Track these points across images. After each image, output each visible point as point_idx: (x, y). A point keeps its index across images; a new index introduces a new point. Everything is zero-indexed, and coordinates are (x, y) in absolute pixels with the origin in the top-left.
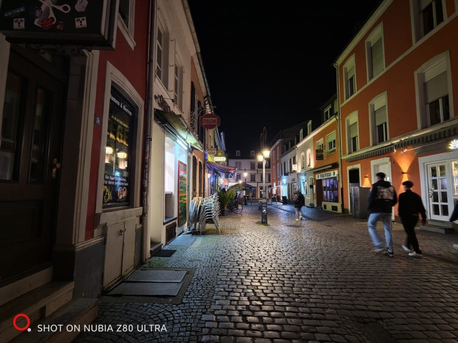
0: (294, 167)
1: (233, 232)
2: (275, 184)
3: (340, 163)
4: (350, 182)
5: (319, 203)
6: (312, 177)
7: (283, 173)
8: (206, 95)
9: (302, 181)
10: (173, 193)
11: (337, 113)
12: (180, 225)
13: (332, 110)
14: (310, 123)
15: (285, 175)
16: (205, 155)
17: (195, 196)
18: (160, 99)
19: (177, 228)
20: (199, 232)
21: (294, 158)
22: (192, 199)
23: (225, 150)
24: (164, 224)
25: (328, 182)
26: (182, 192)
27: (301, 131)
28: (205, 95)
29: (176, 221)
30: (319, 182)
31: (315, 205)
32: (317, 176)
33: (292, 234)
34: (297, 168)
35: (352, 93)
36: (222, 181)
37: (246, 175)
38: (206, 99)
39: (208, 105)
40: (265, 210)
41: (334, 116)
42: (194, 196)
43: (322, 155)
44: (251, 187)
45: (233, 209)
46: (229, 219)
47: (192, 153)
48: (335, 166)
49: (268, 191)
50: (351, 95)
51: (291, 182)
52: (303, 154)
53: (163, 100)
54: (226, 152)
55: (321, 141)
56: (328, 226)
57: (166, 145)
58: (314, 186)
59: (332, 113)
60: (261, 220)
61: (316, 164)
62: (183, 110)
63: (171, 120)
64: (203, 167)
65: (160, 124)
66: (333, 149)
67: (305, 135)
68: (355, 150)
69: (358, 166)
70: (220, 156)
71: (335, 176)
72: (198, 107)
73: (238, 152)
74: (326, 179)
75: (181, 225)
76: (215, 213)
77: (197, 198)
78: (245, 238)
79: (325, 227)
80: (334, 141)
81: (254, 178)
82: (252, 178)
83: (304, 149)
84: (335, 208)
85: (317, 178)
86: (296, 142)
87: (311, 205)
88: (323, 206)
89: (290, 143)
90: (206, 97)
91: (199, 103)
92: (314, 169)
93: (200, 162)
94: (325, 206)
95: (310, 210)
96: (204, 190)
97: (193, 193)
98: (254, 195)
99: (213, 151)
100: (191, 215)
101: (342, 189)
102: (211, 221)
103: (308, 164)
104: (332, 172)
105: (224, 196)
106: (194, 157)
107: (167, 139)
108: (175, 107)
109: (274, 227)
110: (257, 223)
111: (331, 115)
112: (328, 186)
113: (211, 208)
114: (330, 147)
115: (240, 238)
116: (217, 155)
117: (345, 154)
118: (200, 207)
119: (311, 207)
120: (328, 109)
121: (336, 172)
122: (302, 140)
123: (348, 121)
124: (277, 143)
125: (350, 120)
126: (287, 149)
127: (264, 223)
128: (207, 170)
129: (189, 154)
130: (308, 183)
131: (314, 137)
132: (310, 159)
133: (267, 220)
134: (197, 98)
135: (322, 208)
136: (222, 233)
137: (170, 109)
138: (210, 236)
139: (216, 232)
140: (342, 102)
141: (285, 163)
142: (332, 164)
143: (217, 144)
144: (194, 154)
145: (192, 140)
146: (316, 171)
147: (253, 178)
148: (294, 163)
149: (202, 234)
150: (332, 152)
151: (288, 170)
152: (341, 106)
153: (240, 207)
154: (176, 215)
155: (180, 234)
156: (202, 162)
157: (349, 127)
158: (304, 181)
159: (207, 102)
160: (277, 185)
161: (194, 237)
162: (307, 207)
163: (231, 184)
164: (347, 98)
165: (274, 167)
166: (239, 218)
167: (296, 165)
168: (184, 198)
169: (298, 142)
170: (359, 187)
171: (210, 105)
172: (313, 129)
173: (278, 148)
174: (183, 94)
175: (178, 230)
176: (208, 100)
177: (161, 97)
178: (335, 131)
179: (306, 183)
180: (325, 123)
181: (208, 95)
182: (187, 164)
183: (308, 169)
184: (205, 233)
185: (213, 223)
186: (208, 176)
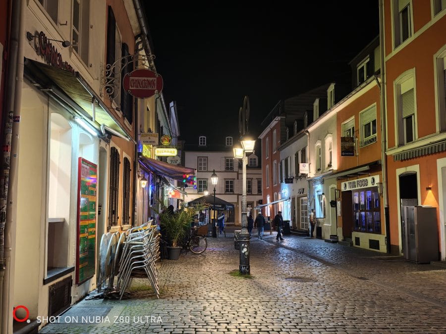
0: (304, 169)
1: (184, 292)
2: (268, 198)
3: (383, 163)
4: (401, 197)
5: (347, 234)
6: (335, 186)
7: (284, 178)
8: (138, 31)
9: (316, 194)
10: (68, 220)
11: (379, 72)
12: (82, 281)
13: (371, 65)
14: (332, 88)
15: (286, 182)
16: (137, 147)
17: (115, 224)
18: (40, 39)
19: (73, 288)
20: (117, 294)
21: (304, 151)
22: (108, 230)
23: (178, 134)
24: (45, 282)
25: (363, 196)
26: (87, 218)
27: (316, 103)
28: (136, 31)
29: (73, 274)
30: (347, 196)
31: (341, 239)
32: (343, 184)
33: (294, 295)
34: (308, 169)
35: (406, 37)
36: (170, 192)
37: (214, 181)
38: (139, 40)
39: (143, 51)
40: (245, 250)
41: (373, 76)
42: (112, 223)
43: (353, 147)
44: (224, 204)
45: (188, 245)
46: (179, 266)
47: (108, 142)
48: (374, 167)
49: (257, 211)
50: (404, 40)
51: (297, 194)
52: (319, 144)
53: (45, 42)
54: (179, 138)
55: (350, 122)
56: (361, 278)
57: (53, 126)
58: (339, 203)
59: (372, 71)
60: (238, 269)
61: (341, 164)
62: (91, 61)
63: (61, 81)
64: (131, 167)
65: (38, 88)
66: (372, 136)
67: (323, 110)
68: (410, 139)
69: (415, 168)
70: (167, 147)
71: (375, 185)
72: (123, 55)
73: (202, 139)
74: (359, 191)
75: (84, 282)
76: (150, 257)
77: (119, 227)
78: (207, 305)
79: (356, 280)
80: (374, 122)
81: (232, 186)
82: (227, 186)
83: (321, 135)
84: (374, 244)
85: (343, 189)
86: (306, 122)
87: (332, 236)
88: (353, 240)
89: (296, 122)
90: (139, 36)
91: (124, 47)
92: (338, 172)
93: (126, 159)
94: (357, 240)
95: (331, 248)
96: (134, 211)
97: (110, 218)
98: (232, 218)
99: (153, 139)
100: (103, 261)
101: (387, 209)
102: (141, 273)
103: (327, 162)
104: (369, 179)
105: (172, 222)
106: (113, 150)
107: (54, 116)
108: (73, 54)
109: (262, 280)
110: (231, 273)
111: (369, 75)
112: (362, 203)
113: (141, 248)
114: (367, 134)
115: (196, 305)
116: (160, 145)
117: (392, 145)
118: (122, 245)
119: (333, 242)
120: (364, 64)
121: (377, 178)
122: (317, 120)
123: (399, 86)
124: (274, 123)
125: (402, 85)
126: (291, 134)
127: (244, 273)
128: (140, 173)
129: (103, 144)
130: (327, 198)
131: (339, 114)
132: (331, 153)
133: (249, 269)
134: (119, 37)
135: (352, 244)
136: (164, 295)
137: (60, 60)
138: (138, 302)
139: (149, 294)
140: (389, 51)
141: (286, 161)
142: (370, 165)
143: (162, 123)
144: (112, 144)
145: (105, 119)
146: (343, 175)
147: (229, 187)
148: (304, 161)
149: (123, 299)
150: (371, 141)
151: (292, 172)
152: (386, 59)
153: (202, 242)
154: (71, 262)
155: (81, 300)
156: (130, 159)
157: (401, 97)
158: (321, 193)
159: (140, 46)
160: (272, 200)
161: (108, 304)
162: (326, 241)
163: (189, 198)
164: (397, 44)
165: (267, 166)
166: (200, 264)
167: (307, 165)
168: (91, 230)
169: (311, 122)
170: (417, 206)
171: (147, 52)
172: (338, 99)
173: (275, 132)
174: (91, 30)
175: (75, 292)
176: (143, 41)
177: (41, 35)
178: (375, 103)
179: (324, 197)
180: (358, 89)
181: (142, 33)
182: (96, 163)
183: (327, 171)
184: (129, 296)
185: (146, 276)
186: (142, 184)
